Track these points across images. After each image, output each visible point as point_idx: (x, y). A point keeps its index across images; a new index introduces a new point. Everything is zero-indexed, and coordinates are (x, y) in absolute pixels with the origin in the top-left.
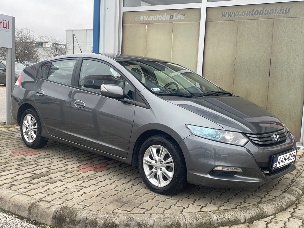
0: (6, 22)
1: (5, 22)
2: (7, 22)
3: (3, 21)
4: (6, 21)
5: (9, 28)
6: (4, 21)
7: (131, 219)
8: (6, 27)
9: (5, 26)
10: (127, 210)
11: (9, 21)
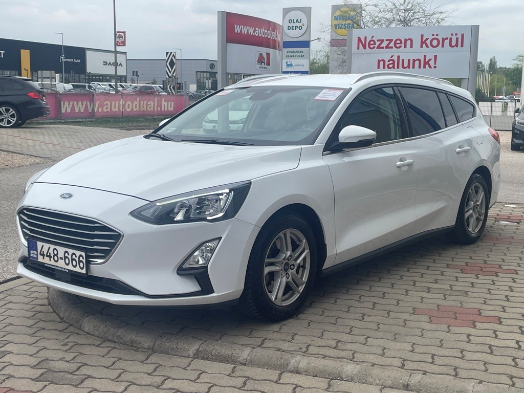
0: (457, 37)
1: (454, 38)
2: (459, 36)
3: (449, 36)
4: (456, 35)
5: (462, 46)
6: (451, 37)
8: (457, 45)
9: (454, 43)
11: (463, 35)
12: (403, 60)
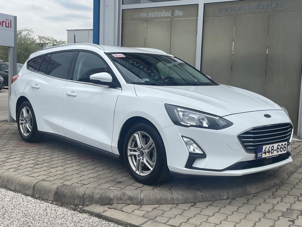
2: (9, 21)
5: (11, 28)
6: (6, 21)
7: (124, 194)
10: (120, 187)
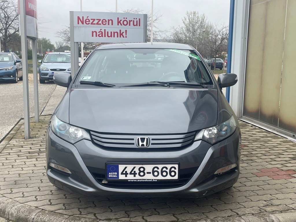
1: (135, 21)
9: (135, 24)
12: (108, 32)
